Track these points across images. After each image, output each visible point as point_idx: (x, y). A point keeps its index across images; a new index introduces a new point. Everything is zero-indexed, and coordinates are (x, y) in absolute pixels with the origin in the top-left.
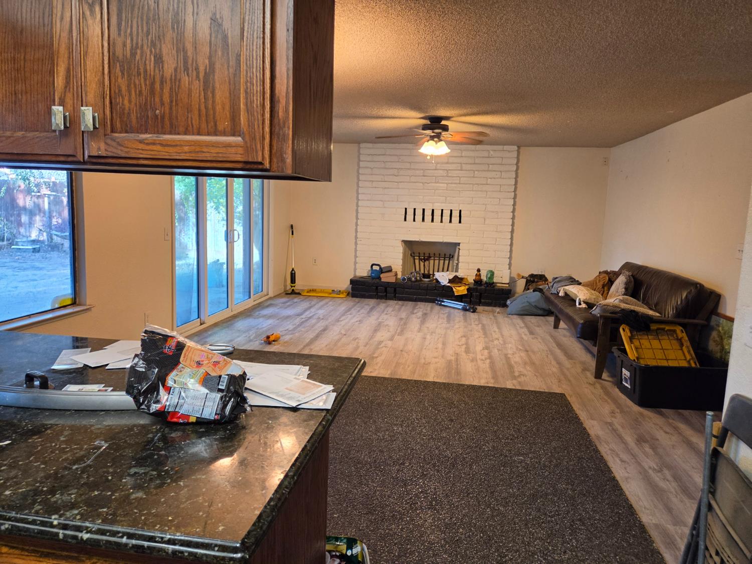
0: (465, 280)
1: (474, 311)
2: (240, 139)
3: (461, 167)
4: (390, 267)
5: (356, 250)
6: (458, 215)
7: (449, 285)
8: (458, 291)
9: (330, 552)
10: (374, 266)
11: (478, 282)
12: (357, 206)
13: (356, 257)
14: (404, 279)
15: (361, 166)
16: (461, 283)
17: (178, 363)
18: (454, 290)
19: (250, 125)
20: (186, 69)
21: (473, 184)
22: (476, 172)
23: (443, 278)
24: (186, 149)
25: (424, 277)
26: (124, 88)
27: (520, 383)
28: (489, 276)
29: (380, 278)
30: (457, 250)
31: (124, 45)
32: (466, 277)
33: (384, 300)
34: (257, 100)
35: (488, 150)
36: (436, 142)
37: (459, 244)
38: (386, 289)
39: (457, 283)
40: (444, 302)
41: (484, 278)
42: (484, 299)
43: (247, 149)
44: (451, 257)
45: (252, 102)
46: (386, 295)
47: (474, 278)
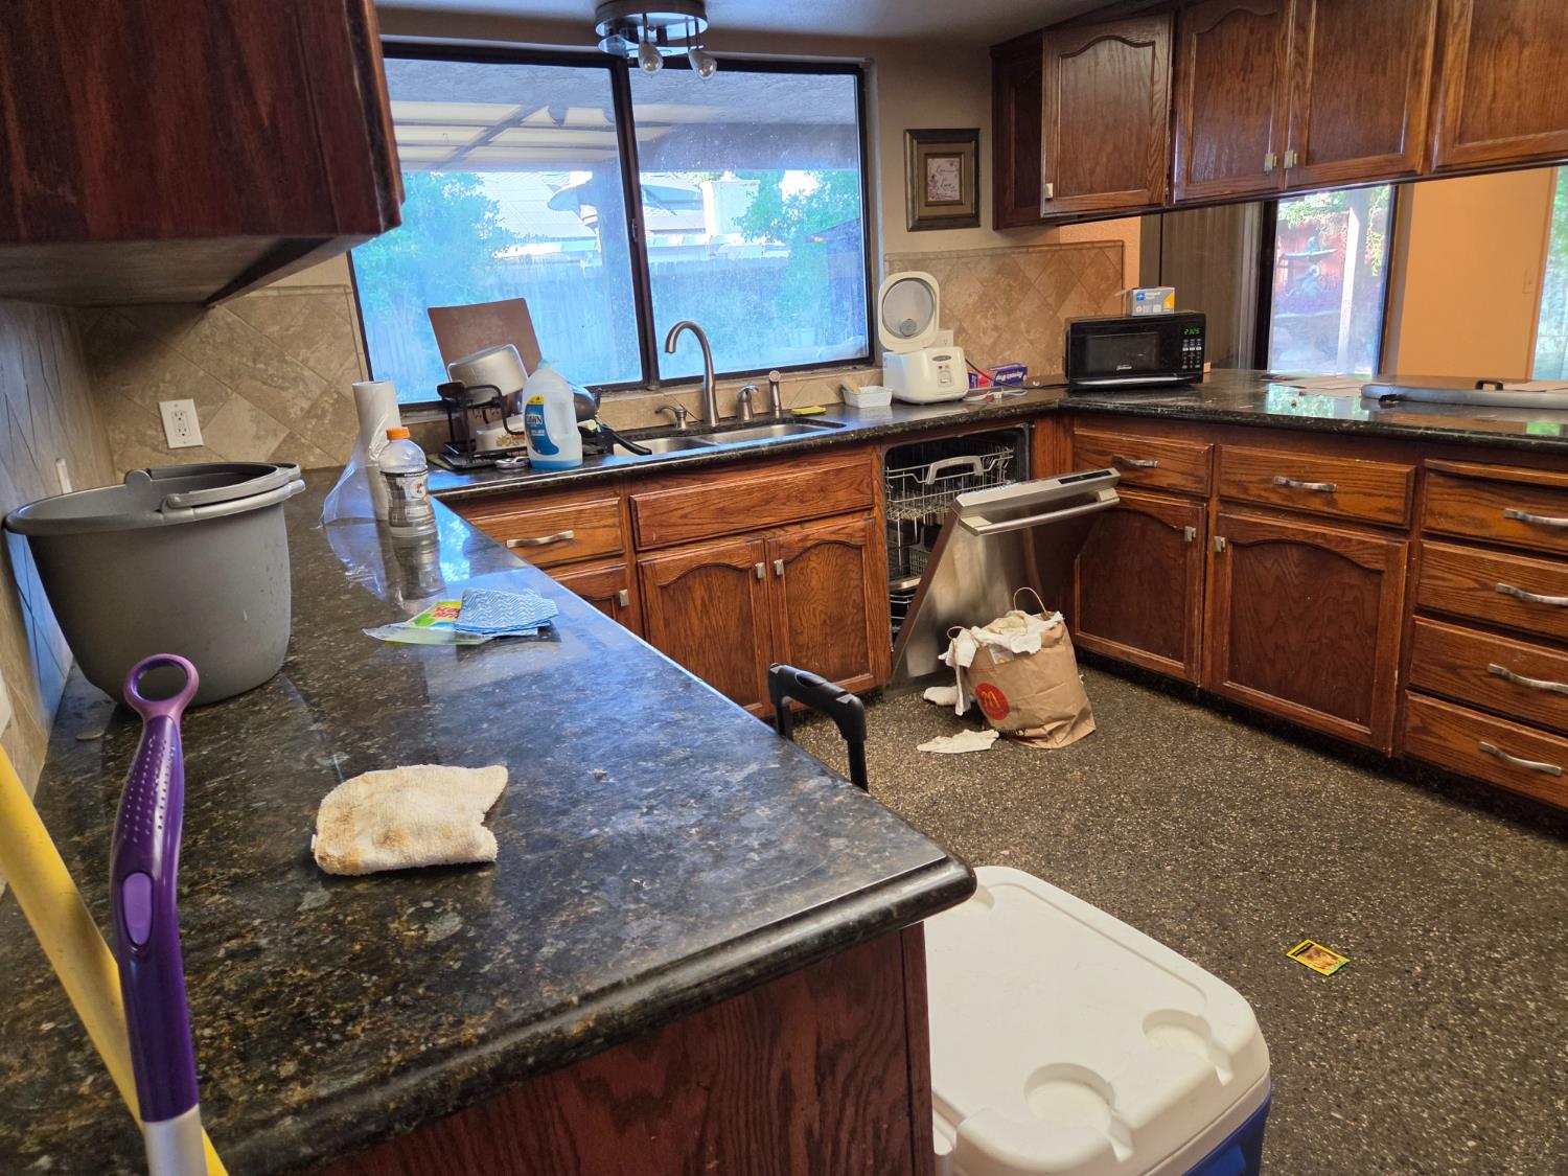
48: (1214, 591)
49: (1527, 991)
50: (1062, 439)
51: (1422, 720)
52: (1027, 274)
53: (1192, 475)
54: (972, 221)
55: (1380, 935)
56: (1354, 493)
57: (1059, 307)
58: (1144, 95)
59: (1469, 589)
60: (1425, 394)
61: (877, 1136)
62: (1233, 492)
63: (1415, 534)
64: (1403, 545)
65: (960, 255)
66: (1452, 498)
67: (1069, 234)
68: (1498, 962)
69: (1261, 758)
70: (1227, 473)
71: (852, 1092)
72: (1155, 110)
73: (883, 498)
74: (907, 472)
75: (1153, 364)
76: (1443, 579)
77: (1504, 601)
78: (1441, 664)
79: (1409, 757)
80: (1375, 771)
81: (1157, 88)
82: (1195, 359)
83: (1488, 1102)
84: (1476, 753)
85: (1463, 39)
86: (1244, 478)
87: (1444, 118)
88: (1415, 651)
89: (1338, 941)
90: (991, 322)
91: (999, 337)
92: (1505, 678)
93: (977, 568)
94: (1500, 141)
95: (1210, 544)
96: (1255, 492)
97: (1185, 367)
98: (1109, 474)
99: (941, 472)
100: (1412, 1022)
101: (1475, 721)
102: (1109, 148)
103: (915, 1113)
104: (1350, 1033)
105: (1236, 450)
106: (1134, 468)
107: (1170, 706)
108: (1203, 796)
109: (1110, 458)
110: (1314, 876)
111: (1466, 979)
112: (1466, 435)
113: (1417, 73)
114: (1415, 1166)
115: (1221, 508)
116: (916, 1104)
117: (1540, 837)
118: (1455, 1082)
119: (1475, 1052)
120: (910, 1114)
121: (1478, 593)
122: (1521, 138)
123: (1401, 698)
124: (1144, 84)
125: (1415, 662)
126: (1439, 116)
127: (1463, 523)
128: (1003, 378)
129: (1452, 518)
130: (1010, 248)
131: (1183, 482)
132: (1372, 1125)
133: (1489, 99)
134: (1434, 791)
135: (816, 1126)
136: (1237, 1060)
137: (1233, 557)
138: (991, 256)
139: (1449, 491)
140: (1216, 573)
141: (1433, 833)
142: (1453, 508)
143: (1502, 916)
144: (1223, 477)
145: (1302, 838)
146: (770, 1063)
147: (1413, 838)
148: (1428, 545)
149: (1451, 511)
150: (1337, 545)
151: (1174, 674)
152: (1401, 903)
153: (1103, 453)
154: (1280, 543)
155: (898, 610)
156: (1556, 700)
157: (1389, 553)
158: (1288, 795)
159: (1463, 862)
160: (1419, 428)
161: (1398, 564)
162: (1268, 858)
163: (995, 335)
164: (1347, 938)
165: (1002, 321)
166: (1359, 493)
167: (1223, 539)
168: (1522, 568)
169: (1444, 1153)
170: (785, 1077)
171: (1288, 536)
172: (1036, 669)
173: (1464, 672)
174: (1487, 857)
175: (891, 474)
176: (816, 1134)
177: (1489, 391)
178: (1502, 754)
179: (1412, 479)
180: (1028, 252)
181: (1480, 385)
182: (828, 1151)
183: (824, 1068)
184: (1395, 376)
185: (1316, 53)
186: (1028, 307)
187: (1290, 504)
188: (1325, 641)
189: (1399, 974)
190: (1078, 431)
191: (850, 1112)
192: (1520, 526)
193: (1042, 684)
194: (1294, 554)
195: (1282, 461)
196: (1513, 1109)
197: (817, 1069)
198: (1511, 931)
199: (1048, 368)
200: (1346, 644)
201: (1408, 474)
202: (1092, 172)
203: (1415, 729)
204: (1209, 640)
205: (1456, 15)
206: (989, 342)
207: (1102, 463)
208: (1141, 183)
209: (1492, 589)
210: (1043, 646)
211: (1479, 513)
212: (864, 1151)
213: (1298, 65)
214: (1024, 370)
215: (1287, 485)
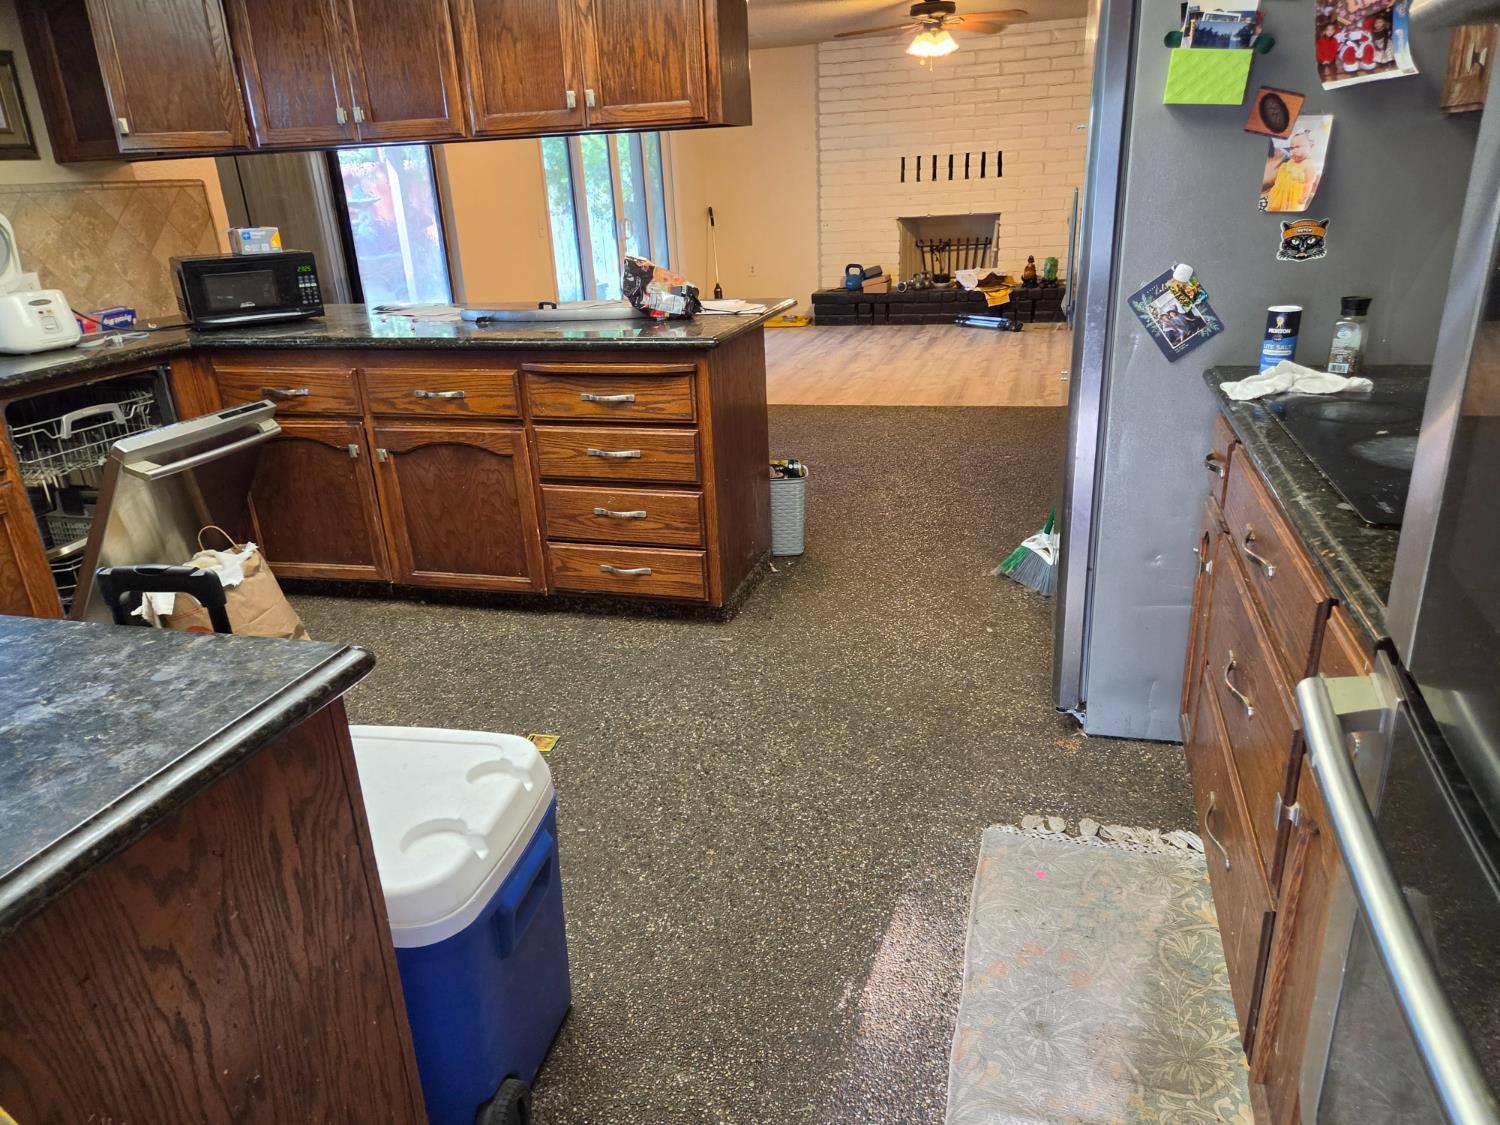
0: (1009, 280)
1: (1018, 330)
2: (688, 102)
3: (1001, 68)
4: (879, 267)
5: (820, 244)
6: (996, 161)
7: (978, 289)
8: (993, 298)
9: (774, 466)
10: (851, 269)
11: (1030, 280)
12: (819, 162)
13: (820, 255)
14: (901, 287)
15: (822, 86)
16: (1000, 284)
17: (652, 277)
18: (987, 297)
19: (694, 91)
20: (650, 55)
21: (1023, 100)
22: (1028, 76)
23: (969, 279)
24: (654, 112)
25: (937, 281)
26: (610, 73)
27: (1045, 401)
28: (1048, 267)
29: (861, 288)
30: (996, 226)
31: (609, 42)
32: (1010, 274)
33: (869, 326)
34: (698, 75)
35: (1050, 31)
36: (934, 34)
37: (997, 216)
38: (872, 305)
39: (994, 286)
40: (969, 319)
41: (1041, 273)
42: (1039, 310)
43: (694, 108)
44: (988, 242)
45: (694, 75)
46: (873, 317)
47: (1022, 274)
48: (387, 498)
49: (666, 712)
50: (203, 379)
51: (562, 561)
52: (108, 210)
53: (343, 398)
54: (29, 152)
55: (574, 713)
56: (479, 396)
57: (153, 247)
58: (204, 41)
59: (572, 457)
60: (506, 315)
61: (340, 864)
62: (382, 409)
63: (528, 422)
64: (521, 432)
65: (23, 190)
66: (546, 391)
67: (144, 171)
68: (646, 703)
69: (457, 625)
70: (374, 392)
71: (319, 836)
72: (217, 54)
73: (14, 459)
74: (35, 428)
75: (274, 300)
76: (554, 453)
77: (594, 461)
78: (566, 517)
79: (559, 590)
80: (538, 610)
81: (215, 32)
82: (313, 295)
83: (662, 783)
84: (600, 574)
85: (472, 28)
86: (390, 395)
87: (472, 92)
88: (547, 511)
89: (549, 727)
90: (79, 264)
91: (93, 278)
92: (606, 516)
93: (147, 519)
94: (516, 114)
95: (374, 456)
96: (402, 406)
97: (305, 302)
98: (265, 405)
99: (76, 424)
100: (608, 757)
101: (594, 552)
102: (179, 87)
103: (361, 842)
104: (574, 779)
105: (377, 371)
106: (286, 398)
107: (370, 607)
108: (423, 665)
109: (259, 391)
110: (521, 692)
111: (631, 719)
112: (546, 342)
113: (445, 54)
114: (634, 836)
115: (375, 424)
116: (361, 834)
117: (648, 621)
118: (641, 780)
119: (648, 759)
120: (358, 844)
121: (578, 459)
122: (529, 114)
123: (545, 549)
124: (200, 28)
125: (548, 519)
126: (469, 90)
127: (557, 409)
128: (111, 322)
129: (549, 406)
130: (79, 183)
131: (337, 406)
132: (604, 826)
133: (501, 81)
134: (580, 612)
135: (300, 867)
136: (532, 774)
137: (396, 465)
138: (62, 191)
139: (543, 386)
140: (385, 481)
141: (587, 639)
142: (549, 399)
143: (640, 675)
144: (371, 397)
145: (505, 671)
146: (260, 826)
147: (575, 646)
148: (539, 429)
149: (547, 401)
150: (476, 439)
151: (369, 577)
152: (581, 689)
153: (252, 388)
154: (430, 447)
155: (63, 579)
156: (637, 523)
157: (513, 440)
158: (485, 645)
159: (609, 651)
160: (513, 340)
161: (522, 449)
162: (486, 691)
163: (88, 276)
164: (554, 723)
165: (92, 262)
166: (482, 396)
167: (384, 451)
168: (600, 435)
169: (648, 821)
170: (273, 837)
171: (437, 440)
172: (243, 599)
173: (580, 519)
174: (622, 643)
175: (16, 433)
176: (301, 875)
177: (548, 311)
178: (615, 569)
179: (517, 380)
180: (103, 189)
181: (541, 306)
182: (310, 885)
183: (297, 818)
184: (466, 304)
185: (359, 23)
186: (118, 246)
187: (433, 412)
188: (483, 519)
189: (591, 732)
190: (219, 369)
191: (320, 852)
192: (591, 405)
193: (252, 612)
194: (445, 453)
195: (417, 377)
196: (676, 780)
197: (293, 823)
198: (648, 682)
199: (157, 311)
200: (499, 517)
201: (513, 376)
202: (166, 110)
203: (558, 569)
204: (391, 541)
205: (463, 8)
206: (83, 285)
207: (252, 398)
208: (220, 124)
209: (585, 454)
210: (246, 576)
211: (566, 400)
212: (334, 878)
213: (344, 30)
214: (132, 313)
215: (426, 397)
